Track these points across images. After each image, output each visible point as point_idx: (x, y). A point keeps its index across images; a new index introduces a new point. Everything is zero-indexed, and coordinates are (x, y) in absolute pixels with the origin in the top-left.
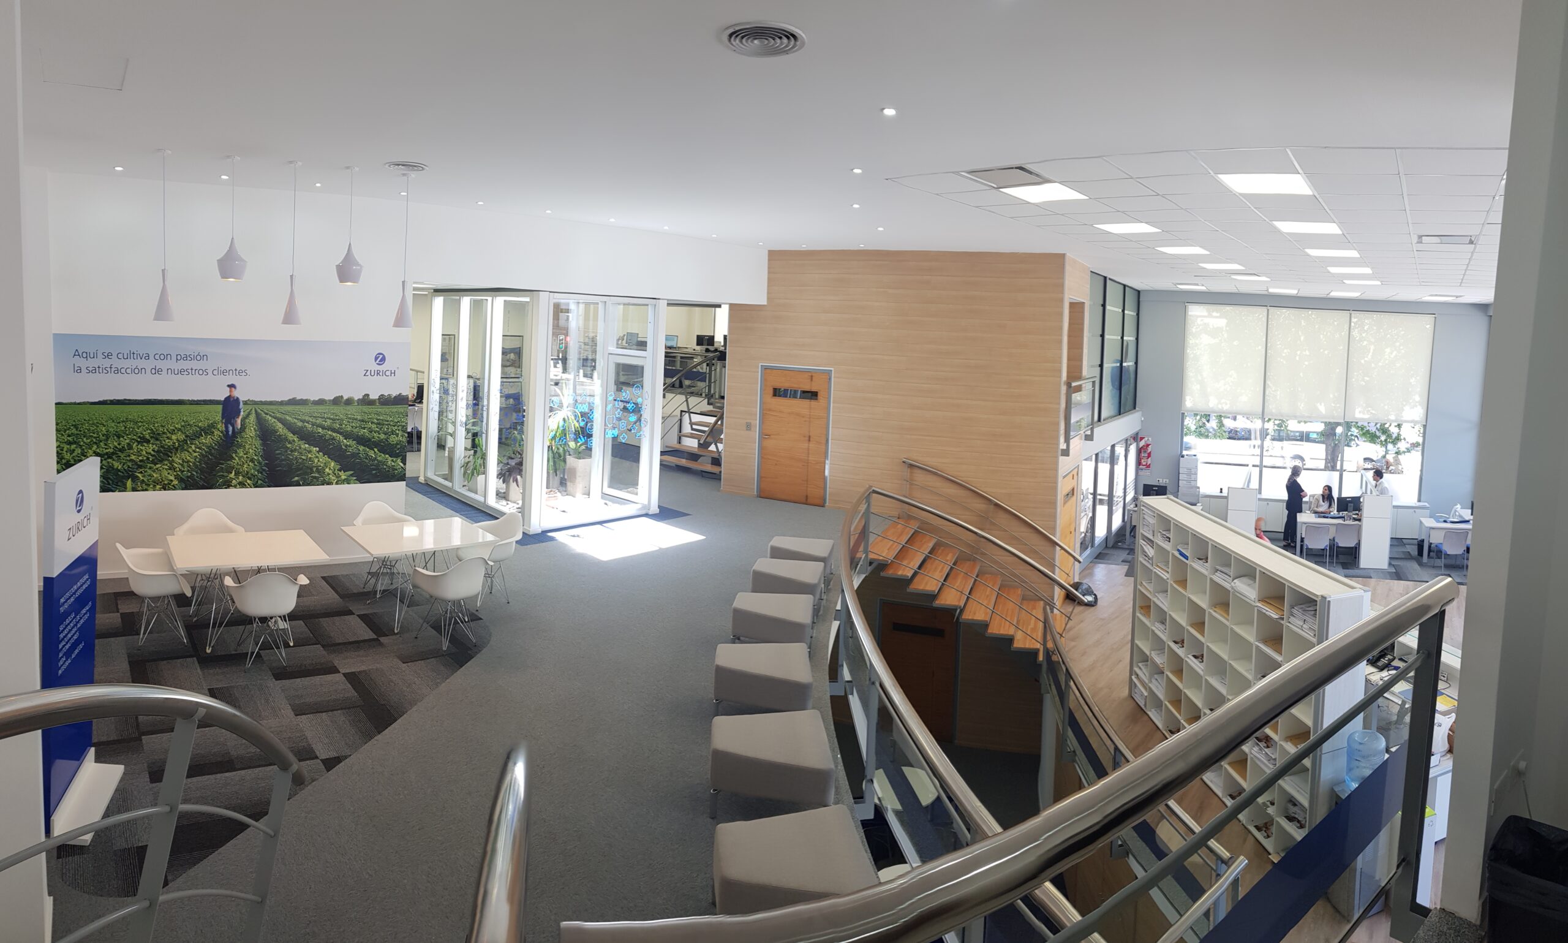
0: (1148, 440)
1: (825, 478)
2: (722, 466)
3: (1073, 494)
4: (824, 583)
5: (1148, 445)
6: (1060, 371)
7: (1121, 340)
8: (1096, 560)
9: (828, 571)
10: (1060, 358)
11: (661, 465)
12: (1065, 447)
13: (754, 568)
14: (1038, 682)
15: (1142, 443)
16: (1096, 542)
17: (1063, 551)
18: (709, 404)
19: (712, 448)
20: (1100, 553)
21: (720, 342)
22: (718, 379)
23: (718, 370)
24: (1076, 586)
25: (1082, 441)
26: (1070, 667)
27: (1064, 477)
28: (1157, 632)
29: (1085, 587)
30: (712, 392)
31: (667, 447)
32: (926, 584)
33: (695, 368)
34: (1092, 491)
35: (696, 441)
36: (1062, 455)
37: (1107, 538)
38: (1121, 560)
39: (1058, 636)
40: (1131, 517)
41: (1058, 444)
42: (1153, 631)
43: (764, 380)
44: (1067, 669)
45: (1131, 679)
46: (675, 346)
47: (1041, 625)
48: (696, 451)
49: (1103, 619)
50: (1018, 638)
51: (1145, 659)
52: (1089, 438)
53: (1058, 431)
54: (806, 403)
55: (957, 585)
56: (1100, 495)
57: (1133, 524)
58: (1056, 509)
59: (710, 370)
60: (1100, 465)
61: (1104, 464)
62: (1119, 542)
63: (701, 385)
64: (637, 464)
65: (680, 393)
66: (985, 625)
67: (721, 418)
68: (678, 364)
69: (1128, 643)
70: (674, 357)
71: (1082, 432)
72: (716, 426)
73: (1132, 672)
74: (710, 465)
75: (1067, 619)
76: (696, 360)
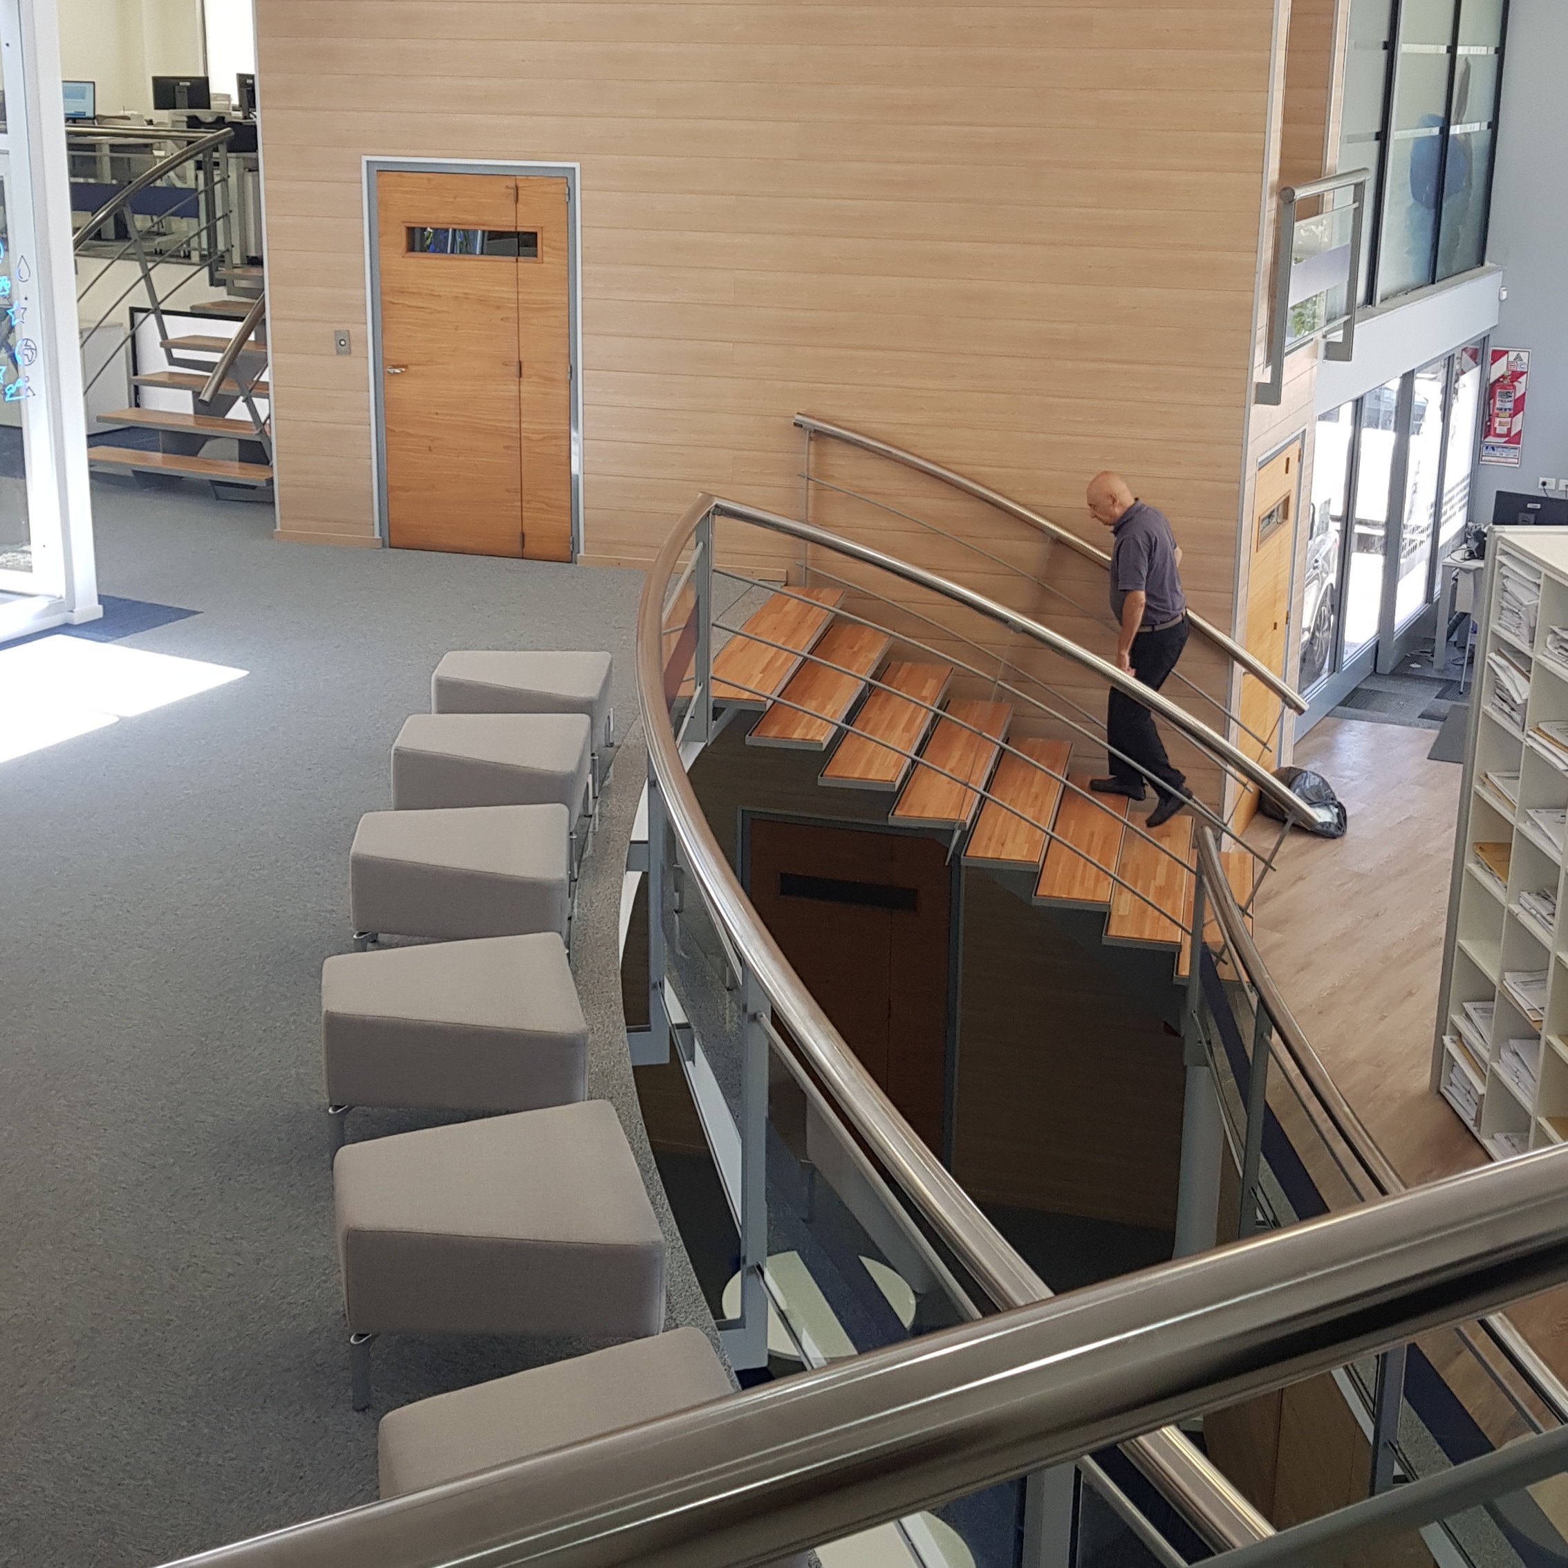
0: (1518, 358)
1: (570, 481)
2: (274, 461)
3: (1286, 516)
4: (593, 772)
5: (1516, 376)
6: (1262, 154)
7: (1448, 56)
8: (1346, 709)
9: (601, 739)
10: (1264, 114)
11: (93, 475)
12: (1267, 379)
13: (397, 743)
14: (1177, 1034)
15: (1499, 369)
16: (1345, 657)
17: (1251, 677)
18: (214, 282)
19: (239, 411)
20: (1356, 689)
21: (228, 97)
22: (235, 209)
23: (233, 180)
24: (1289, 776)
25: (1315, 362)
26: (1270, 993)
27: (1262, 465)
28: (1525, 918)
29: (1312, 781)
30: (221, 246)
31: (99, 419)
32: (870, 763)
33: (160, 177)
34: (1338, 509)
35: (188, 394)
36: (1257, 402)
37: (1377, 647)
38: (1418, 715)
39: (1237, 913)
40: (1455, 588)
41: (1248, 369)
42: (1513, 917)
43: (379, 205)
44: (1262, 1001)
45: (1439, 1045)
46: (90, 114)
47: (1186, 880)
48: (190, 425)
49: (1359, 876)
50: (1121, 913)
51: (1486, 993)
52: (1339, 352)
53: (1249, 331)
54: (503, 266)
55: (951, 764)
56: (1361, 522)
57: (1459, 608)
58: (1236, 555)
59: (209, 180)
60: (1367, 434)
61: (1379, 432)
62: (1415, 659)
63: (183, 227)
64: (21, 481)
65: (124, 256)
66: (1031, 876)
67: (258, 322)
68: (106, 167)
69: (1433, 945)
70: (92, 147)
71: (1318, 335)
72: (244, 347)
73: (1442, 1024)
74: (237, 464)
75: (1263, 865)
76: (163, 153)
